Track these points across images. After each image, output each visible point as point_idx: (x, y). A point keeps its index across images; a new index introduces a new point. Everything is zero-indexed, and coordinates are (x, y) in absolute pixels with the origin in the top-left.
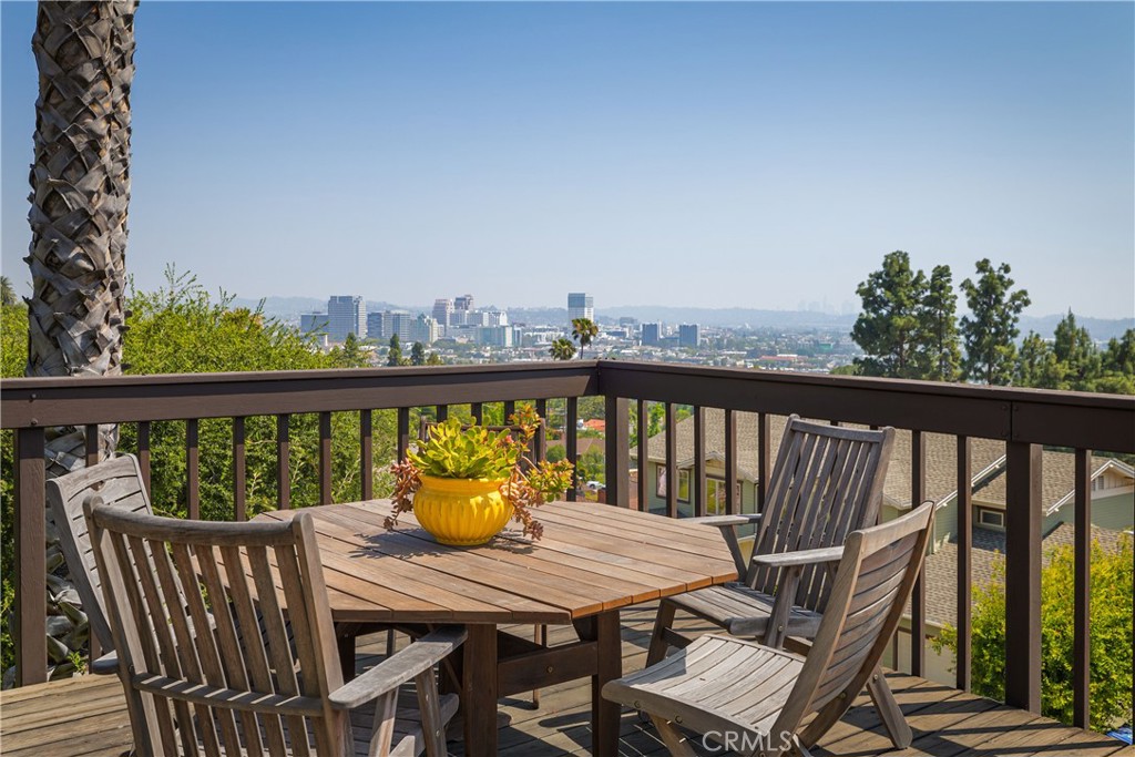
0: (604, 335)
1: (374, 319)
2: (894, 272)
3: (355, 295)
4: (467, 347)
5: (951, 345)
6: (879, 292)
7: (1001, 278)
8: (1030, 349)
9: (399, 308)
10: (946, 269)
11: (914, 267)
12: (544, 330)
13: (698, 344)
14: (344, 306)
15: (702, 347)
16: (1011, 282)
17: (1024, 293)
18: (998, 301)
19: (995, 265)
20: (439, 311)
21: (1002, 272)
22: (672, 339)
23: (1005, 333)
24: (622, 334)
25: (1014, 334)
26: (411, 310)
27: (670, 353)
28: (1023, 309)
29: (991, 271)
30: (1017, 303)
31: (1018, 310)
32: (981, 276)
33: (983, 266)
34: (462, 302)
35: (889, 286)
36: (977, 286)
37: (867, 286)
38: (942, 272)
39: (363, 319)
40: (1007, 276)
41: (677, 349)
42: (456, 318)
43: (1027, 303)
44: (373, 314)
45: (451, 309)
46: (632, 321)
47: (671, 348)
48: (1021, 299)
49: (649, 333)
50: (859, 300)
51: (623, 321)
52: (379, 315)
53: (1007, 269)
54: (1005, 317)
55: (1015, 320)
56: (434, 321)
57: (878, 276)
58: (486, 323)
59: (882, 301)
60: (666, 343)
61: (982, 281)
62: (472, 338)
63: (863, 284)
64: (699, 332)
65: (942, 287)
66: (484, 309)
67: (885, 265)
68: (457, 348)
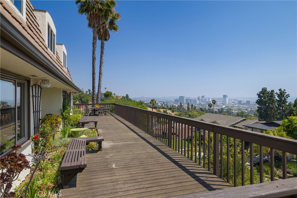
0: (231, 103)
1: (187, 100)
2: (264, 91)
3: (183, 96)
4: (204, 105)
5: (274, 104)
6: (261, 95)
7: (284, 92)
8: (290, 105)
9: (191, 98)
10: (273, 90)
11: (268, 90)
12: (219, 102)
13: (251, 104)
14: (182, 98)
15: (251, 105)
16: (286, 93)
17: (289, 94)
18: (283, 96)
19: (282, 90)
20: (199, 98)
21: (284, 91)
22: (245, 103)
23: (285, 102)
24: (235, 102)
25: (287, 102)
26: (194, 98)
27: (244, 106)
28: (288, 97)
29: (282, 91)
30: (287, 96)
31: (287, 98)
32: (279, 92)
33: (280, 90)
34: (203, 97)
35: (263, 94)
36: (279, 94)
37: (258, 94)
38: (272, 91)
39: (185, 100)
40: (285, 92)
41: (246, 105)
42: (202, 100)
43: (289, 96)
44: (187, 99)
45: (201, 98)
46: (237, 100)
47: (245, 105)
48: (288, 96)
49: (240, 102)
50: (257, 96)
51: (235, 100)
52: (188, 99)
53: (285, 90)
54: (285, 99)
55: (287, 100)
56: (198, 100)
57: (261, 92)
58: (207, 101)
59: (262, 96)
60: (243, 104)
61: (280, 93)
62: (205, 103)
63: (258, 93)
64: (251, 102)
65: (272, 94)
66: (207, 98)
67: (262, 90)
68: (202, 105)
